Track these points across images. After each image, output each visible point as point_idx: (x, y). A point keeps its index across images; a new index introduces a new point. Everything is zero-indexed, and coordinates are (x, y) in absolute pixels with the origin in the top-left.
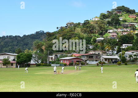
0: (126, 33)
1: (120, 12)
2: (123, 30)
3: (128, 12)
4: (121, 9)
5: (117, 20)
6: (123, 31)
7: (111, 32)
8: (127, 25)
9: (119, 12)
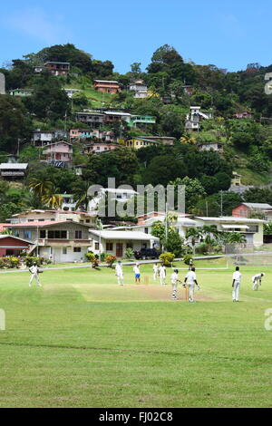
0: (102, 149)
1: (64, 66)
2: (88, 136)
3: (88, 70)
4: (65, 56)
5: (60, 99)
6: (89, 139)
7: (46, 142)
8: (97, 117)
9: (58, 66)
